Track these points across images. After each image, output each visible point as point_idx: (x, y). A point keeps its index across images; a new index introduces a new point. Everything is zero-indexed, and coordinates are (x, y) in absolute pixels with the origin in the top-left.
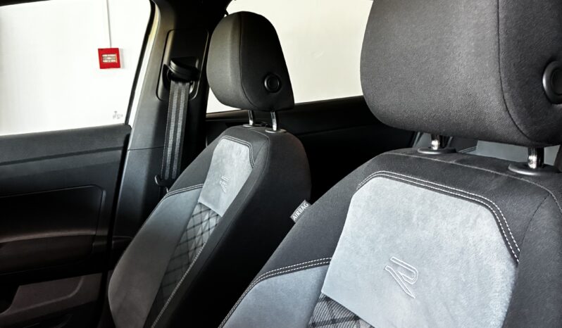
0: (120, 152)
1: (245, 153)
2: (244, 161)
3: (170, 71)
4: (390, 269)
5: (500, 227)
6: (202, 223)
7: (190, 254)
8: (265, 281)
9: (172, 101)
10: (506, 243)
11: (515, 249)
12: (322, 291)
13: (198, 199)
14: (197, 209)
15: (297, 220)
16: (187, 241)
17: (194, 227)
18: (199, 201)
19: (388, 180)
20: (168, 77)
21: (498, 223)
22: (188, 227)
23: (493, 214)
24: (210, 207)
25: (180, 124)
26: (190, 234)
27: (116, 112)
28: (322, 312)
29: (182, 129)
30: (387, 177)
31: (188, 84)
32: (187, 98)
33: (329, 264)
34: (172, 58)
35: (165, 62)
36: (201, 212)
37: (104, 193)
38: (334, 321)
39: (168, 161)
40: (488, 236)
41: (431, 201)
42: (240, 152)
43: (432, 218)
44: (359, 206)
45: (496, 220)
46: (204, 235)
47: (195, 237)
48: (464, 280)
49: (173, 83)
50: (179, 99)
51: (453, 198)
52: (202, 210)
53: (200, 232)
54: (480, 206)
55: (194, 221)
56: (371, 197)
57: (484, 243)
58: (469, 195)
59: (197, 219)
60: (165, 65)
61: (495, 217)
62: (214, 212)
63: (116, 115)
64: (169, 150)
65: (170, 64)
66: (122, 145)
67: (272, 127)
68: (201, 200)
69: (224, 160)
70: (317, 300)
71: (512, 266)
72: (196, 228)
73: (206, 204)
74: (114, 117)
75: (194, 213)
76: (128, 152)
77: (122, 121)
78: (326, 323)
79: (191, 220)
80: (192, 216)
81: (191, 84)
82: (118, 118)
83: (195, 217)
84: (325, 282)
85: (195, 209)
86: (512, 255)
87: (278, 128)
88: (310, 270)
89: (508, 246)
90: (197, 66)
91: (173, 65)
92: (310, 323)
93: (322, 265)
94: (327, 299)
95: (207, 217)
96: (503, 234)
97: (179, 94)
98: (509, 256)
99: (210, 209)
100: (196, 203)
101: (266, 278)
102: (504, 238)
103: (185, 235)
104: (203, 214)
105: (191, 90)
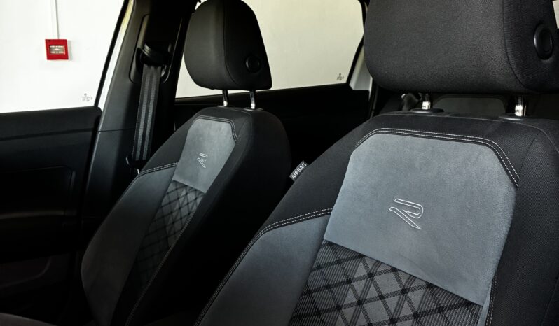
0: (91, 133)
1: (227, 129)
2: (226, 136)
3: (144, 54)
4: (395, 210)
5: (500, 160)
6: (178, 199)
7: (168, 228)
8: (271, 232)
9: (144, 83)
10: (507, 171)
11: (515, 176)
12: (325, 238)
13: (171, 177)
14: (172, 187)
15: (296, 179)
16: (163, 217)
17: (170, 203)
18: (173, 179)
19: (388, 135)
20: (141, 60)
21: (499, 157)
22: (163, 204)
23: (494, 150)
24: (186, 184)
25: (151, 107)
26: (166, 210)
27: (85, 94)
28: (325, 255)
29: (153, 111)
30: (386, 133)
31: (159, 68)
32: (159, 80)
33: (330, 214)
34: (145, 42)
35: (139, 46)
36: (176, 189)
37: (74, 174)
38: (339, 262)
39: (140, 142)
40: (489, 168)
41: (433, 147)
42: (220, 129)
43: (434, 161)
44: (360, 160)
45: (497, 155)
46: (182, 209)
47: (172, 213)
48: (469, 207)
49: (145, 66)
50: (151, 81)
51: (454, 142)
52: (178, 187)
53: (177, 207)
54: (481, 146)
55: (169, 198)
56: (371, 151)
57: (486, 174)
58: (470, 139)
59: (173, 196)
60: (138, 49)
61: (496, 152)
62: (192, 188)
63: (86, 98)
64: (141, 132)
65: (143, 48)
66: (91, 126)
67: (250, 106)
68: (176, 178)
69: (201, 138)
70: (320, 246)
71: (513, 190)
72: (172, 204)
73: (181, 181)
74: (84, 99)
75: (169, 191)
76: (99, 134)
77: (91, 103)
78: (331, 264)
79: (166, 197)
80: (165, 193)
81: (162, 68)
82: (88, 101)
83: (170, 194)
84: (327, 229)
85: (169, 188)
86: (513, 181)
87: (256, 107)
88: (312, 220)
89: (508, 174)
90: (169, 50)
91: (147, 47)
92: (315, 265)
93: (324, 215)
94: (330, 244)
95: (184, 193)
96: (503, 165)
97: (151, 77)
98: (510, 182)
99: (186, 186)
100: (170, 181)
101: (271, 230)
102: (505, 168)
103: (159, 211)
104: (179, 190)
105: (163, 74)
